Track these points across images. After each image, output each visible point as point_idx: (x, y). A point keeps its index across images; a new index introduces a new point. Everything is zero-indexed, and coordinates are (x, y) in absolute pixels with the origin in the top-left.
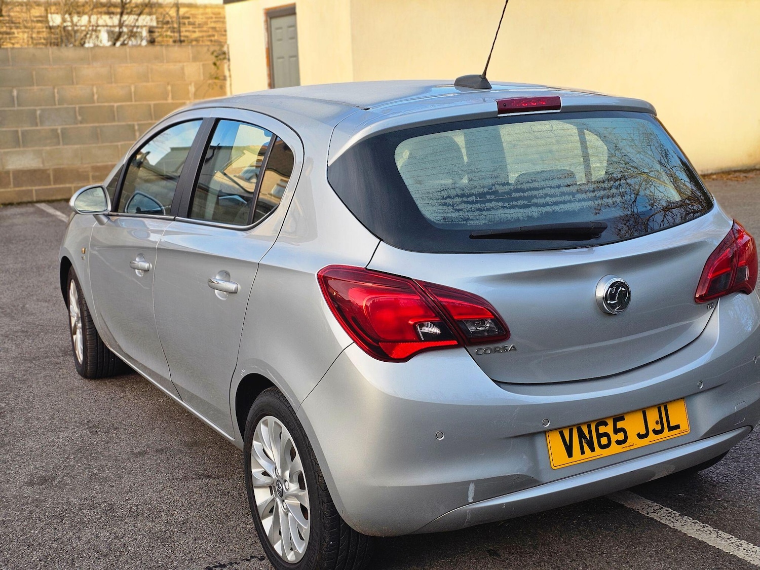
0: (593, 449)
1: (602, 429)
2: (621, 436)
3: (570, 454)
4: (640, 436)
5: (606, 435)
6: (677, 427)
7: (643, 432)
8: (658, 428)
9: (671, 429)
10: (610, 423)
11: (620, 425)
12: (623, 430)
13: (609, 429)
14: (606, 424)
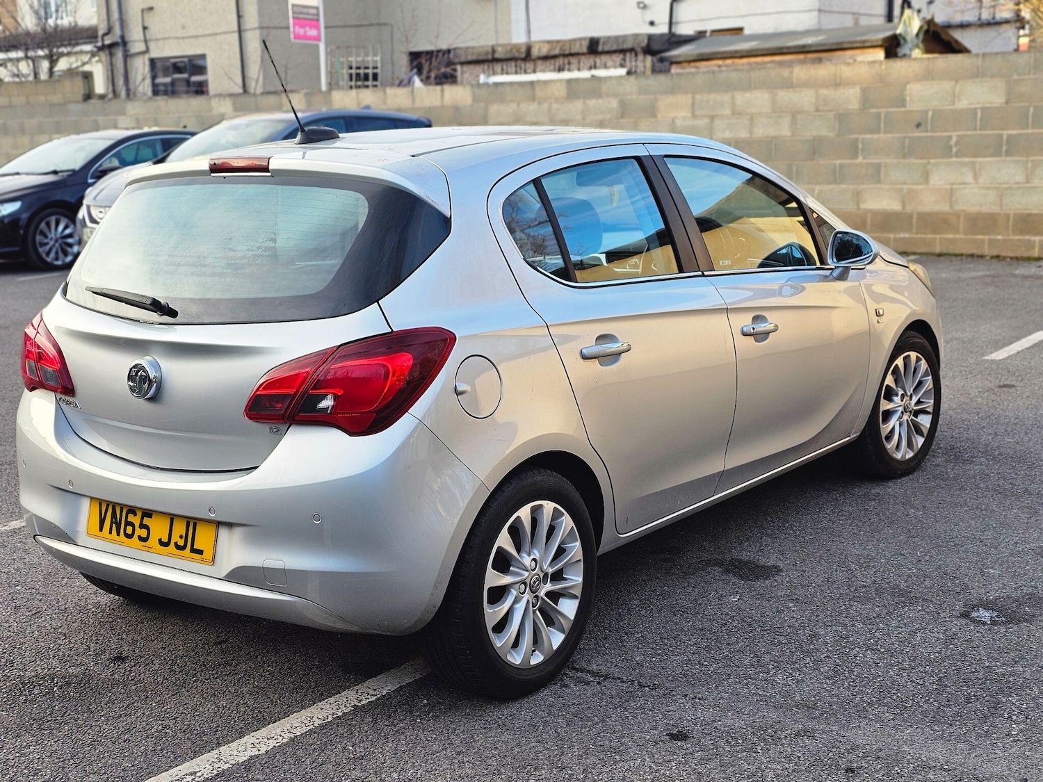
0: (118, 534)
1: (131, 518)
2: (144, 533)
3: (101, 530)
4: (161, 543)
5: (132, 525)
6: (201, 552)
7: (165, 540)
8: (181, 543)
9: (193, 550)
10: (139, 515)
11: (147, 521)
12: (147, 528)
13: (136, 520)
14: (135, 515)
